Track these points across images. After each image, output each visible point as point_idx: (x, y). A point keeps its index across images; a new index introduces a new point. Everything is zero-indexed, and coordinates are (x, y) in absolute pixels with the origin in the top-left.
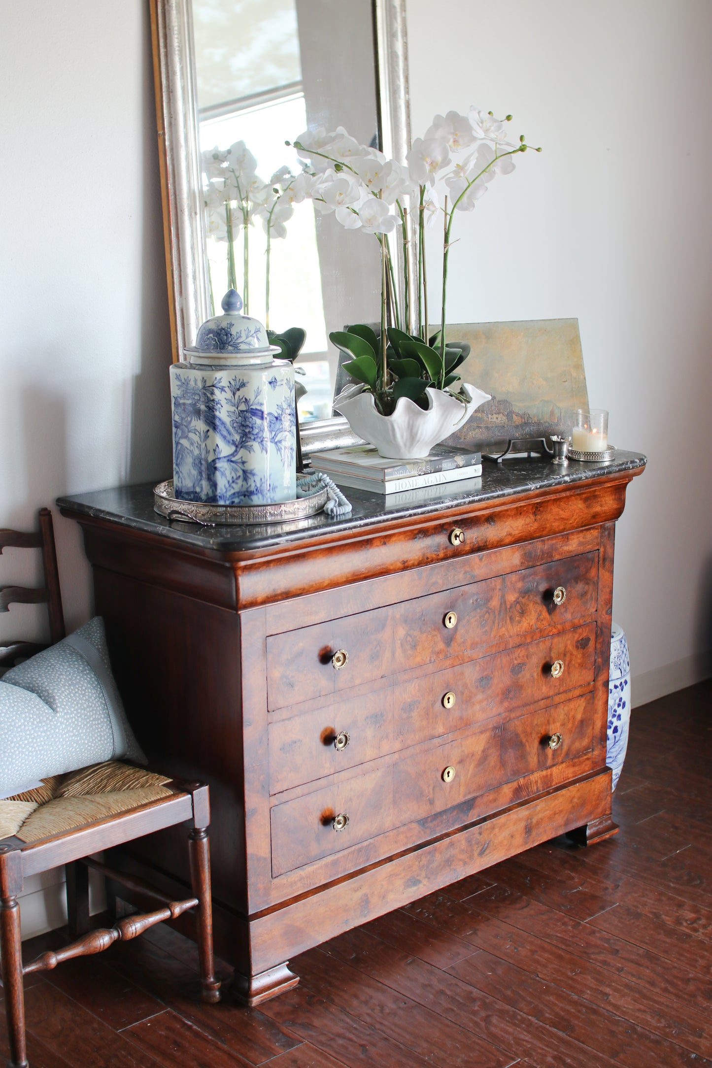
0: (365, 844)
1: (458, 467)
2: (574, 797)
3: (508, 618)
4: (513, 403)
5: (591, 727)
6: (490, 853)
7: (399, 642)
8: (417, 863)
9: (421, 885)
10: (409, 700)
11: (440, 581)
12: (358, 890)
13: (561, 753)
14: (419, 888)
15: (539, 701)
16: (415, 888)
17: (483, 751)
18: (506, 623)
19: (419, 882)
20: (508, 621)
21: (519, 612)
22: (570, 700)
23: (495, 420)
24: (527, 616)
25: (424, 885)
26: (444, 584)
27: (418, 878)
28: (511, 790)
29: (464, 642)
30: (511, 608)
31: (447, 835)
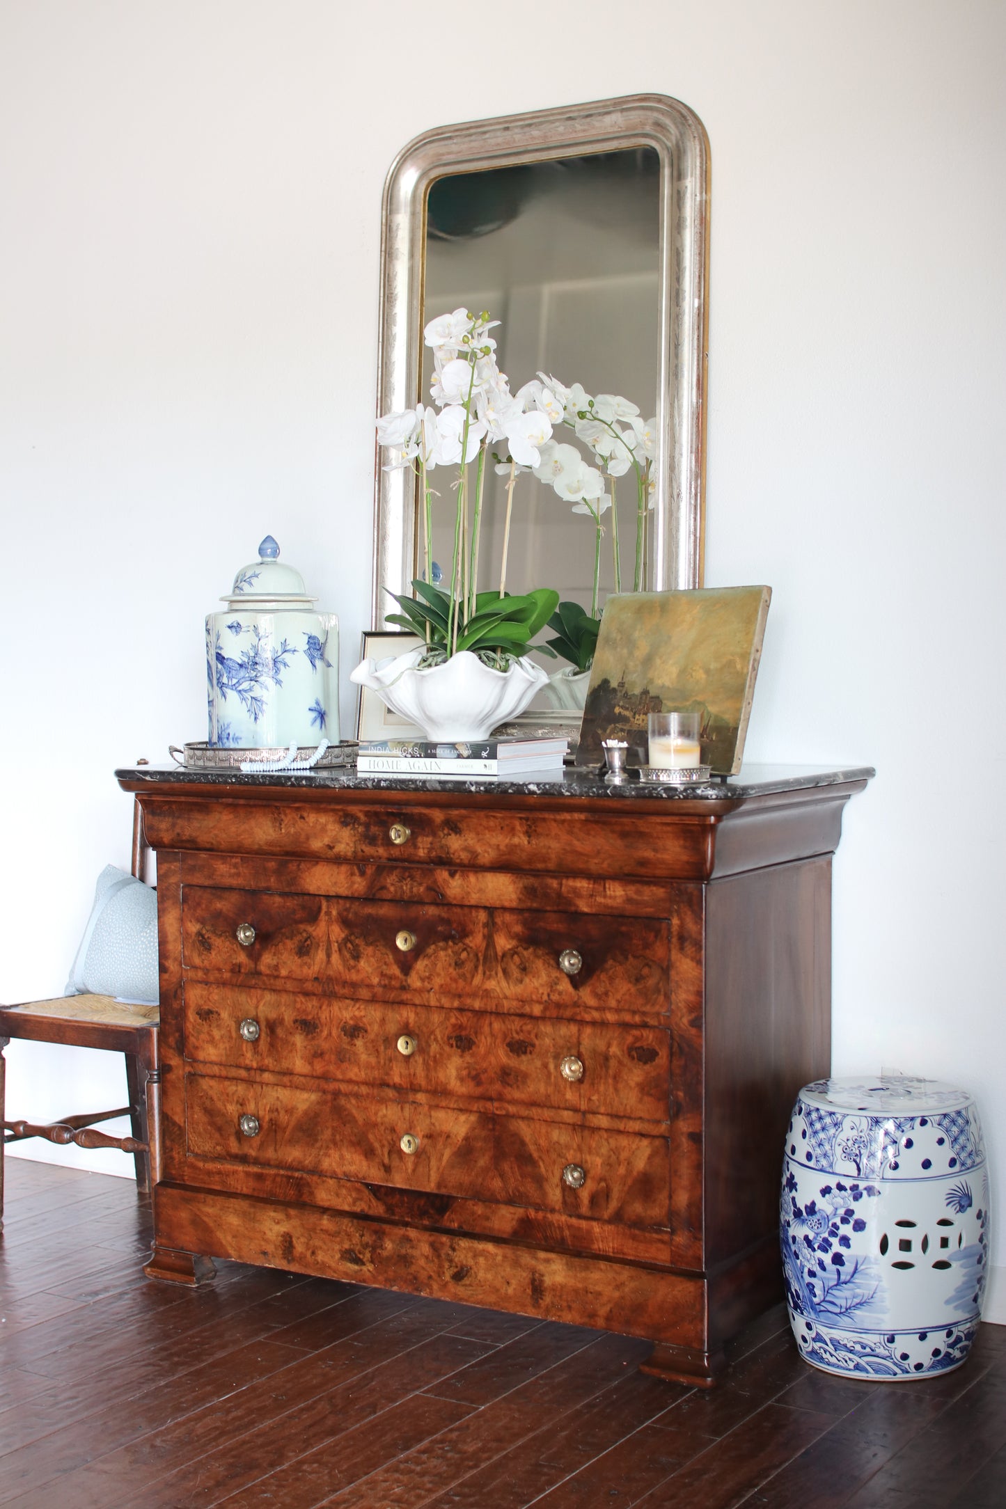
0: (297, 1174)
1: (459, 756)
2: (623, 1284)
3: (500, 969)
4: (664, 702)
5: (665, 1194)
6: (470, 1285)
7: (336, 944)
8: (357, 1235)
9: (364, 1268)
10: (351, 1022)
11: (392, 889)
12: (278, 1223)
13: (607, 1208)
14: (361, 1270)
15: (559, 1108)
16: (356, 1267)
17: (466, 1139)
18: (496, 974)
19: (363, 1264)
20: (500, 974)
21: (518, 967)
22: (620, 1132)
23: (640, 722)
24: (534, 977)
25: (369, 1271)
26: (396, 891)
27: (361, 1257)
28: (516, 1217)
29: (429, 978)
30: (504, 955)
31: (406, 1224)
